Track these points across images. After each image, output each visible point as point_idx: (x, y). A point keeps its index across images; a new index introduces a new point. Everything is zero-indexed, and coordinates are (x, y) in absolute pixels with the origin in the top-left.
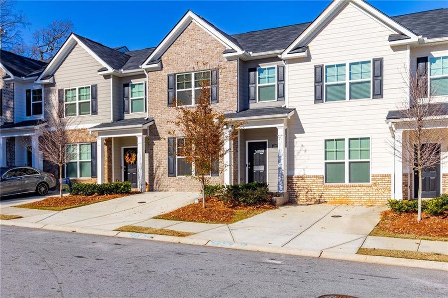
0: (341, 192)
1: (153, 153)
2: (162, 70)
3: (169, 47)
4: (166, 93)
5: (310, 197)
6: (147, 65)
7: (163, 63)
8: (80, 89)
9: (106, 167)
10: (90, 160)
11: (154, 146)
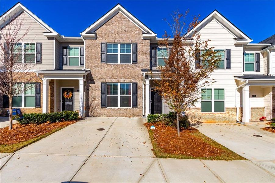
0: (211, 117)
1: (89, 92)
2: (96, 39)
3: (102, 25)
4: (100, 54)
5: (194, 119)
6: (86, 33)
7: (97, 35)
8: (25, 45)
9: (49, 100)
10: (35, 95)
11: (90, 88)
